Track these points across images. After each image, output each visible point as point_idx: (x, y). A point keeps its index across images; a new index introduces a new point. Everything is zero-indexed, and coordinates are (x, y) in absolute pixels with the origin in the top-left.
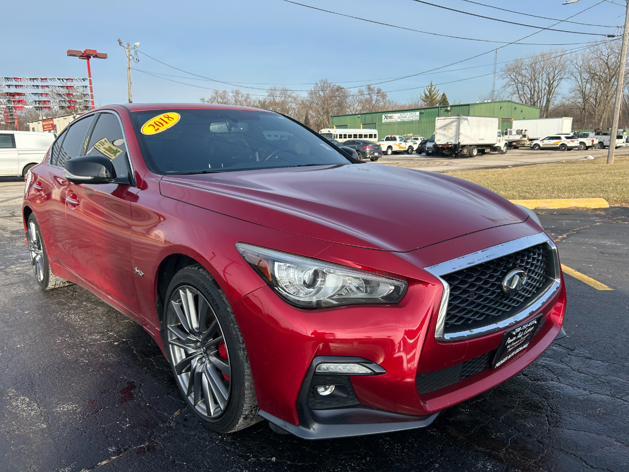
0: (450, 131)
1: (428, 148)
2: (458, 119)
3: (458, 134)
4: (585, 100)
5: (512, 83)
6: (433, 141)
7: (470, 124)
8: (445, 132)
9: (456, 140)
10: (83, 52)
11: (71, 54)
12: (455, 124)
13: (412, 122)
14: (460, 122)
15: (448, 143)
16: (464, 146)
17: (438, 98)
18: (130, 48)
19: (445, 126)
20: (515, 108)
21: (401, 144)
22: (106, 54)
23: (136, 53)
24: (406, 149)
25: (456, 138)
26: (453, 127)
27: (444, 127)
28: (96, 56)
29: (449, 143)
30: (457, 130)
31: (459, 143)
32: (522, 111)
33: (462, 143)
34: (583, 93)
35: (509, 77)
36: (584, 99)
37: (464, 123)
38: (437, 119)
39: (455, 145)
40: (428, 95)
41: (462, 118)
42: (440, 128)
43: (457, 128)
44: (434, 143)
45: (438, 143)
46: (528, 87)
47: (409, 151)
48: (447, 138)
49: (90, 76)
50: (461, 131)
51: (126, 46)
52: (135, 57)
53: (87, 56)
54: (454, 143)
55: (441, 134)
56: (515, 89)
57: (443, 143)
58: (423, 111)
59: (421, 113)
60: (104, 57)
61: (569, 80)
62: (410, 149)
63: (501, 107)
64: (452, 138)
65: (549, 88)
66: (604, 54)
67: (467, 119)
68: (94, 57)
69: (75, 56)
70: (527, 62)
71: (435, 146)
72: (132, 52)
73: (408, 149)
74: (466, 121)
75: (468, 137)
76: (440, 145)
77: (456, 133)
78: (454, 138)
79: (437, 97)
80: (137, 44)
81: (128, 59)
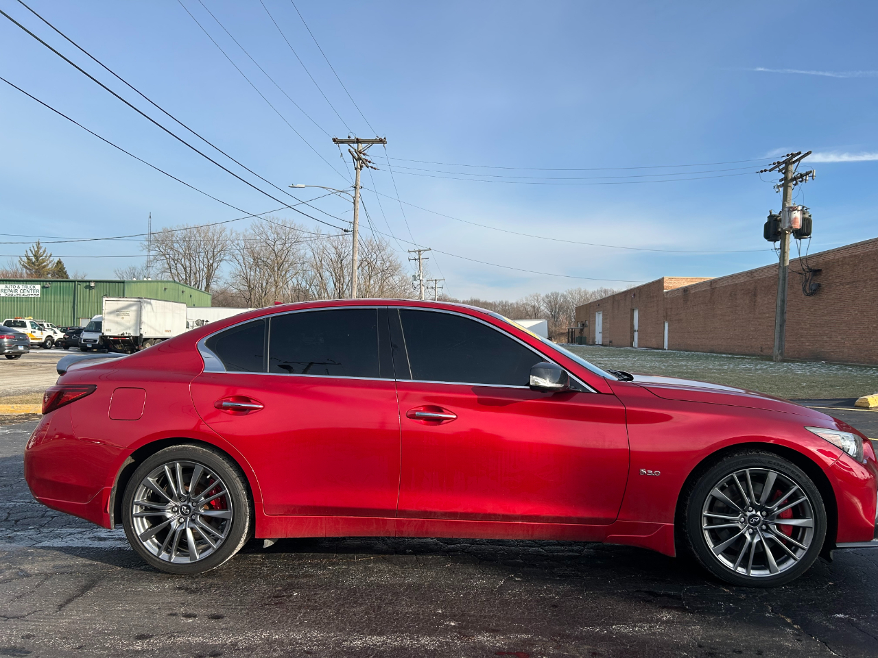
0: (126, 318)
1: (85, 340)
2: (139, 303)
3: (139, 322)
4: (251, 290)
5: (162, 258)
6: (100, 332)
7: (154, 309)
8: (119, 319)
9: (135, 331)
12: (134, 308)
13: (27, 299)
14: (141, 307)
15: (123, 334)
16: (146, 340)
17: (50, 266)
19: (118, 310)
20: (183, 292)
21: (34, 332)
24: (43, 340)
25: (137, 327)
26: (132, 312)
27: (117, 312)
29: (125, 335)
30: (137, 317)
31: (141, 335)
32: (191, 296)
33: (145, 336)
34: (248, 281)
35: (157, 249)
36: (249, 287)
37: (146, 308)
38: (104, 299)
39: (136, 338)
40: (34, 260)
41: (145, 302)
42: (111, 313)
43: (137, 314)
44: (101, 334)
45: (107, 334)
46: (182, 265)
47: (47, 344)
48: (123, 328)
50: (144, 318)
54: (133, 334)
55: (110, 321)
56: (167, 266)
57: (116, 335)
58: (47, 285)
59: (43, 287)
61: (231, 263)
62: (49, 341)
63: (165, 289)
64: (129, 328)
65: (209, 270)
66: (270, 238)
67: (150, 303)
70: (179, 235)
71: (103, 338)
73: (46, 341)
74: (149, 306)
75: (151, 327)
76: (110, 337)
77: (137, 320)
78: (134, 328)
79: (48, 265)
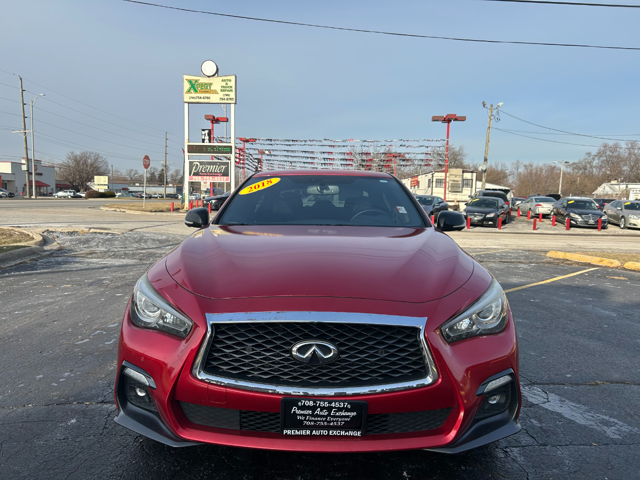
10: (445, 117)
11: (435, 119)
18: (493, 108)
22: (465, 117)
23: (498, 112)
28: (456, 120)
49: (448, 138)
51: (489, 107)
52: (496, 117)
53: (447, 120)
60: (463, 119)
68: (454, 120)
69: (438, 120)
72: (494, 112)
80: (501, 104)
81: (489, 119)
